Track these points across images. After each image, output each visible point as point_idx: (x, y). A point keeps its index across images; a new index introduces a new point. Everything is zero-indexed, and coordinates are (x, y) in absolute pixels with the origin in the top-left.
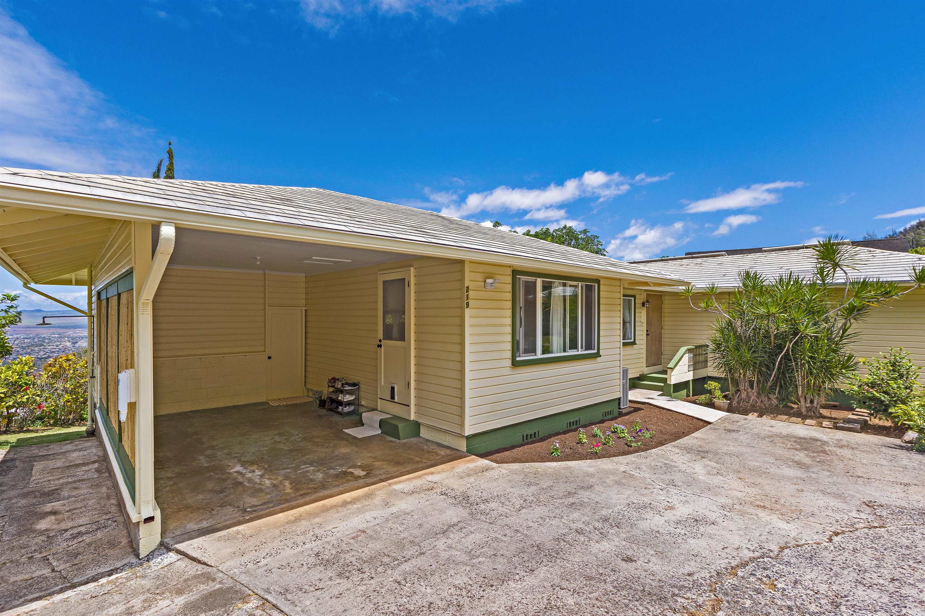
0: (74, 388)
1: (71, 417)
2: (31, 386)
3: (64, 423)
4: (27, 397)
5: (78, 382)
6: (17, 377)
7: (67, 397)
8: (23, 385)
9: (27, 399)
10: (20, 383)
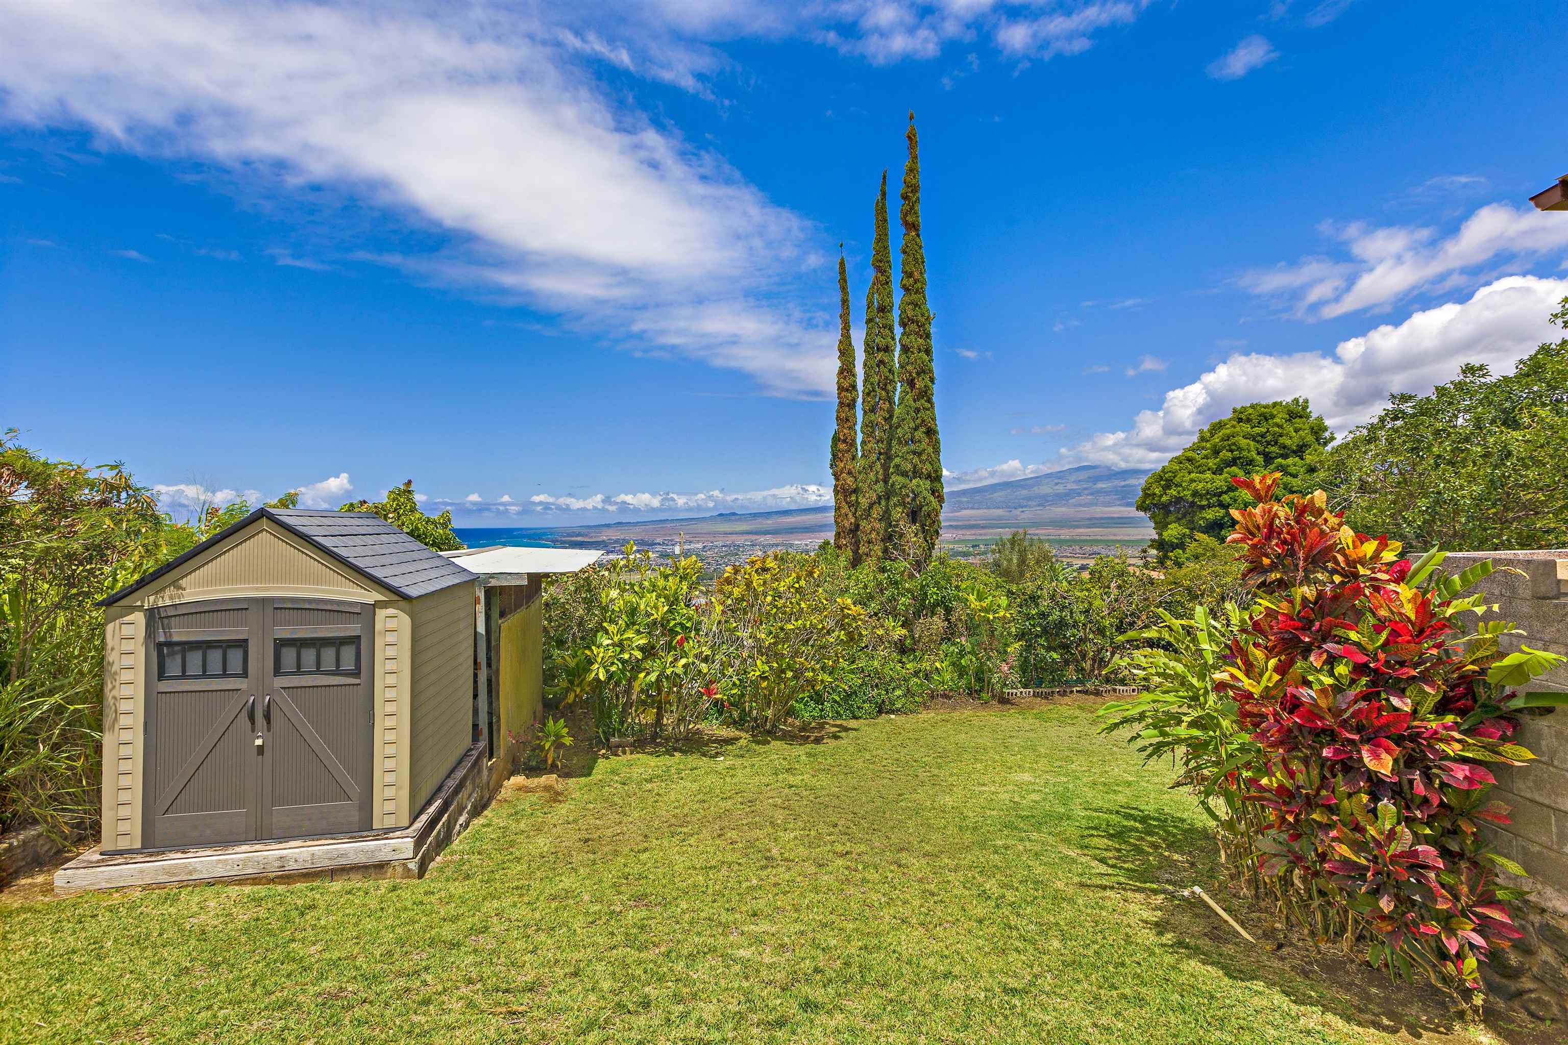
0: (775, 644)
1: (769, 713)
2: (693, 634)
3: (758, 726)
4: (683, 661)
5: (782, 629)
6: (666, 608)
7: (761, 666)
8: (678, 629)
9: (683, 666)
10: (672, 623)
